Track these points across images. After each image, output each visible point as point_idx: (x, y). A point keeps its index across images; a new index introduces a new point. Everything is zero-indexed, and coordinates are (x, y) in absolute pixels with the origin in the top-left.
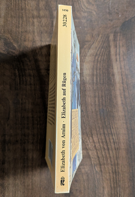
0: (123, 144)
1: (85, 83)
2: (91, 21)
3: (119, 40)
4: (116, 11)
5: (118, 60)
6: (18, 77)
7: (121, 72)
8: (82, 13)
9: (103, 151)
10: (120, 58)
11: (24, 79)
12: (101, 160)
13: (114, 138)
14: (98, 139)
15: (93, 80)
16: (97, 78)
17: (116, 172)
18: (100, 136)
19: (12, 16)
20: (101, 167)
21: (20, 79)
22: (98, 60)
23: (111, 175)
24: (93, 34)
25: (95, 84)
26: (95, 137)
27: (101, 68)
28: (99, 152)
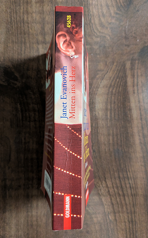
0: (141, 189)
1: (97, 119)
2: (105, 47)
3: (138, 69)
4: (134, 35)
5: (136, 91)
6: (20, 113)
7: (140, 106)
8: (94, 38)
9: (118, 197)
10: (138, 90)
11: (28, 114)
12: (116, 207)
13: (131, 183)
14: (112, 184)
15: (107, 115)
16: (111, 113)
17: (132, 222)
18: (115, 180)
19: (13, 41)
20: (115, 216)
21: (22, 115)
22: (112, 92)
23: (127, 224)
24: (106, 62)
25: (108, 120)
26: (108, 182)
27: (116, 101)
28: (113, 198)
